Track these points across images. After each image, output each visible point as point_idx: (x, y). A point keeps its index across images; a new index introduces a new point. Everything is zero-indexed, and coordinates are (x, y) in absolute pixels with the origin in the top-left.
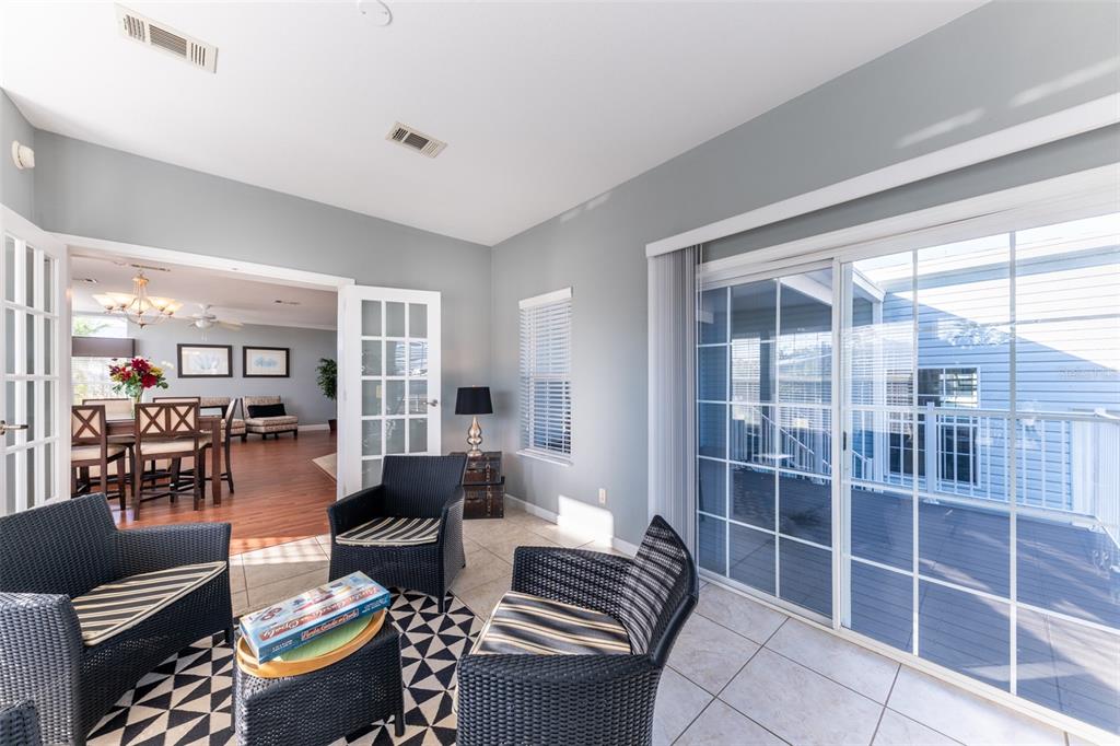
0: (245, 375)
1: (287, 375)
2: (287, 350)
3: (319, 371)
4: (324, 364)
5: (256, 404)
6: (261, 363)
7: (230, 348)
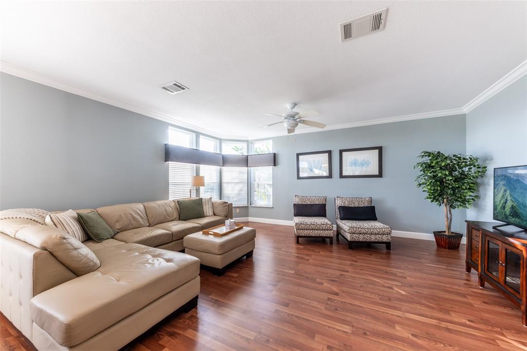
0: (341, 176)
1: (380, 175)
2: (380, 149)
3: (420, 168)
4: (427, 160)
5: (347, 204)
6: (355, 164)
7: (330, 153)
